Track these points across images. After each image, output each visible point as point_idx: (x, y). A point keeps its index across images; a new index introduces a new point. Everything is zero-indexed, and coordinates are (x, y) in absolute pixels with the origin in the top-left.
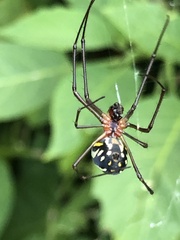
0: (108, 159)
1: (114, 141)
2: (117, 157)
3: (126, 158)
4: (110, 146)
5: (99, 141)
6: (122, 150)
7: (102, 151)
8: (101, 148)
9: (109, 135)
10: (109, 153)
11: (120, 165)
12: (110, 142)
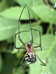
0: (31, 59)
1: (31, 53)
2: (33, 58)
3: (36, 58)
4: (30, 55)
5: (26, 55)
6: (34, 55)
7: (28, 57)
8: (28, 56)
9: (29, 52)
10: (30, 57)
11: (35, 60)
12: (30, 54)
